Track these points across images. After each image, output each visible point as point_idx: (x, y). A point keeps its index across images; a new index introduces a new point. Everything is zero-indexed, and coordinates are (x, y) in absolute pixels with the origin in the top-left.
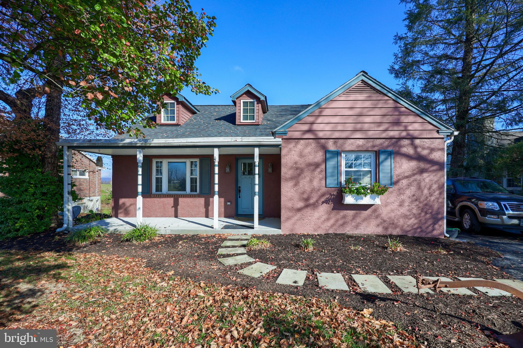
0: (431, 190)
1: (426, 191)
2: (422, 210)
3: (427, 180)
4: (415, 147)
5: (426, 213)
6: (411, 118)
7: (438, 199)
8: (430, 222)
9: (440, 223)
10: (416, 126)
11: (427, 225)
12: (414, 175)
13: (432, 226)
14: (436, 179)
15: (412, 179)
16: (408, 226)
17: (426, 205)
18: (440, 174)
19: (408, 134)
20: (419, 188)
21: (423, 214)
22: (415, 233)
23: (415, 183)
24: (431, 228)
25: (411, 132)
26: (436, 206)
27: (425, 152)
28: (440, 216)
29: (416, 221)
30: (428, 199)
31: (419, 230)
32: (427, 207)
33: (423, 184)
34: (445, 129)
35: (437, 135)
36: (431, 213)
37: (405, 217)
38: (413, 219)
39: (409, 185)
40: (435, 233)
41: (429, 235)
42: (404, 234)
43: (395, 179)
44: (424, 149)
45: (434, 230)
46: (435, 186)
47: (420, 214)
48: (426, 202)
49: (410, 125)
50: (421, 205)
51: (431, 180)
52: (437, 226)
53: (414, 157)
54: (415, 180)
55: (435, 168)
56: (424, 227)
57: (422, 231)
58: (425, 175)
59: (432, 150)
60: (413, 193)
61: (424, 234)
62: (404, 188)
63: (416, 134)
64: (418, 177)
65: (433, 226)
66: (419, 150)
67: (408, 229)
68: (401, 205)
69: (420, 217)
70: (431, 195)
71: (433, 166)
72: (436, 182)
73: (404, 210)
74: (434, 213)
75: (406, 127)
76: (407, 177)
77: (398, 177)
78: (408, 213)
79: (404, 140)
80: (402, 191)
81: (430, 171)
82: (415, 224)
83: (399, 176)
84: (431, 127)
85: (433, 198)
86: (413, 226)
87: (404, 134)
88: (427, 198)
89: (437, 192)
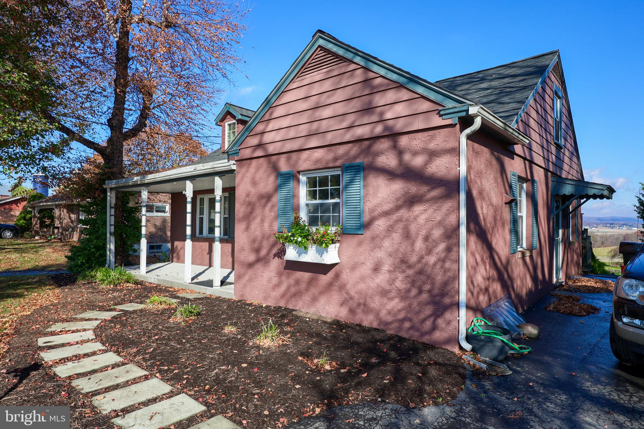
0: (430, 240)
1: (419, 244)
2: (413, 283)
3: (422, 219)
4: (400, 153)
5: (420, 292)
6: (391, 96)
7: (444, 261)
8: (428, 310)
9: (448, 315)
10: (400, 109)
11: (422, 316)
12: (398, 208)
13: (432, 319)
14: (439, 218)
15: (395, 217)
16: (389, 313)
17: (421, 272)
18: (448, 205)
19: (386, 128)
20: (407, 235)
21: (414, 292)
22: (400, 328)
23: (401, 225)
24: (428, 324)
25: (390, 123)
26: (439, 278)
27: (418, 161)
28: (447, 300)
29: (401, 305)
30: (424, 261)
31: (407, 325)
32: (423, 278)
33: (413, 228)
34: (454, 104)
35: (437, 121)
36: (430, 291)
37: (384, 293)
38: (397, 300)
39: (390, 229)
40: (438, 335)
41: (426, 339)
42: (382, 327)
43: (366, 218)
44: (415, 153)
45: (434, 328)
46: (437, 233)
47: (409, 291)
48: (419, 266)
49: (389, 109)
50: (410, 272)
51: (428, 220)
52: (440, 321)
53: (398, 172)
54: (400, 220)
55: (435, 193)
56: (415, 320)
57: (412, 328)
58: (418, 209)
59: (433, 154)
60: (397, 246)
61: (416, 334)
62: (381, 236)
63: (399, 126)
64: (403, 213)
65: (434, 321)
66: (407, 157)
67: (389, 319)
68: (376, 269)
69: (408, 297)
70: (429, 252)
71: (433, 188)
72: (440, 223)
73: (382, 279)
74: (436, 291)
75: (382, 114)
76: (386, 214)
77: (373, 214)
78: (387, 287)
79: (382, 140)
80: (377, 241)
81: (428, 201)
82: (399, 311)
83: (373, 211)
84: (425, 106)
85: (432, 259)
86: (395, 315)
87: (379, 129)
88: (422, 257)
89: (442, 246)
